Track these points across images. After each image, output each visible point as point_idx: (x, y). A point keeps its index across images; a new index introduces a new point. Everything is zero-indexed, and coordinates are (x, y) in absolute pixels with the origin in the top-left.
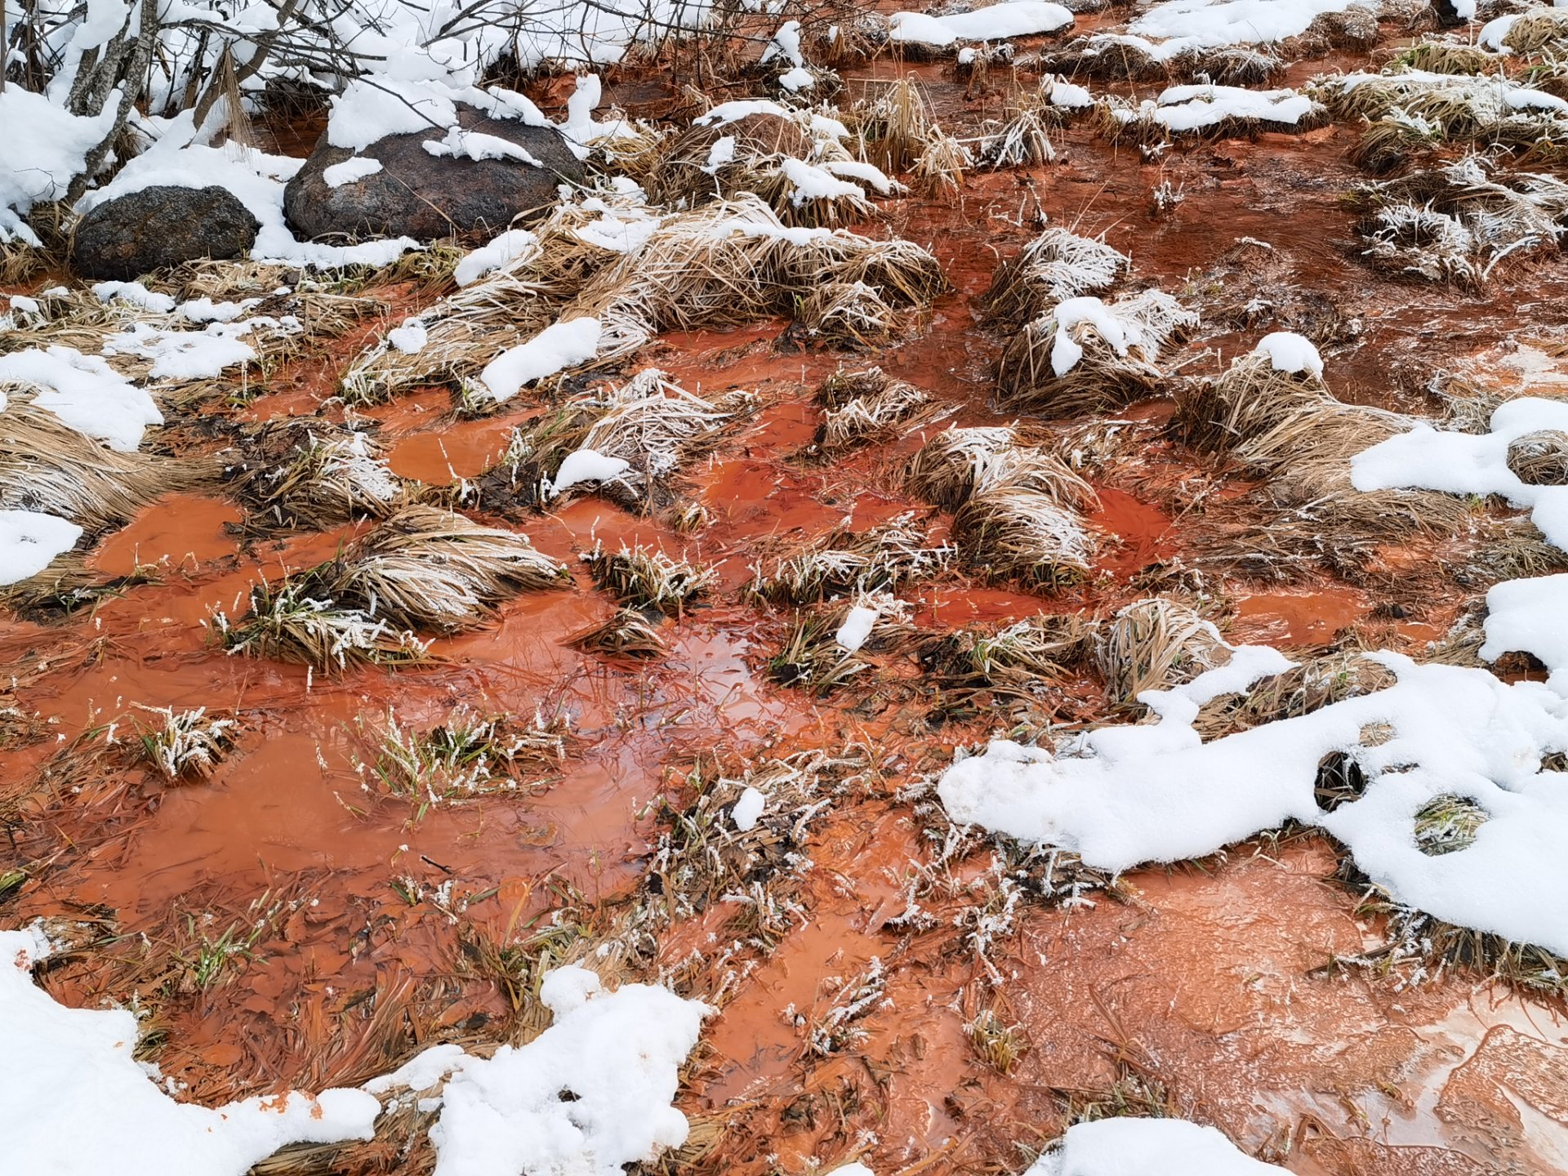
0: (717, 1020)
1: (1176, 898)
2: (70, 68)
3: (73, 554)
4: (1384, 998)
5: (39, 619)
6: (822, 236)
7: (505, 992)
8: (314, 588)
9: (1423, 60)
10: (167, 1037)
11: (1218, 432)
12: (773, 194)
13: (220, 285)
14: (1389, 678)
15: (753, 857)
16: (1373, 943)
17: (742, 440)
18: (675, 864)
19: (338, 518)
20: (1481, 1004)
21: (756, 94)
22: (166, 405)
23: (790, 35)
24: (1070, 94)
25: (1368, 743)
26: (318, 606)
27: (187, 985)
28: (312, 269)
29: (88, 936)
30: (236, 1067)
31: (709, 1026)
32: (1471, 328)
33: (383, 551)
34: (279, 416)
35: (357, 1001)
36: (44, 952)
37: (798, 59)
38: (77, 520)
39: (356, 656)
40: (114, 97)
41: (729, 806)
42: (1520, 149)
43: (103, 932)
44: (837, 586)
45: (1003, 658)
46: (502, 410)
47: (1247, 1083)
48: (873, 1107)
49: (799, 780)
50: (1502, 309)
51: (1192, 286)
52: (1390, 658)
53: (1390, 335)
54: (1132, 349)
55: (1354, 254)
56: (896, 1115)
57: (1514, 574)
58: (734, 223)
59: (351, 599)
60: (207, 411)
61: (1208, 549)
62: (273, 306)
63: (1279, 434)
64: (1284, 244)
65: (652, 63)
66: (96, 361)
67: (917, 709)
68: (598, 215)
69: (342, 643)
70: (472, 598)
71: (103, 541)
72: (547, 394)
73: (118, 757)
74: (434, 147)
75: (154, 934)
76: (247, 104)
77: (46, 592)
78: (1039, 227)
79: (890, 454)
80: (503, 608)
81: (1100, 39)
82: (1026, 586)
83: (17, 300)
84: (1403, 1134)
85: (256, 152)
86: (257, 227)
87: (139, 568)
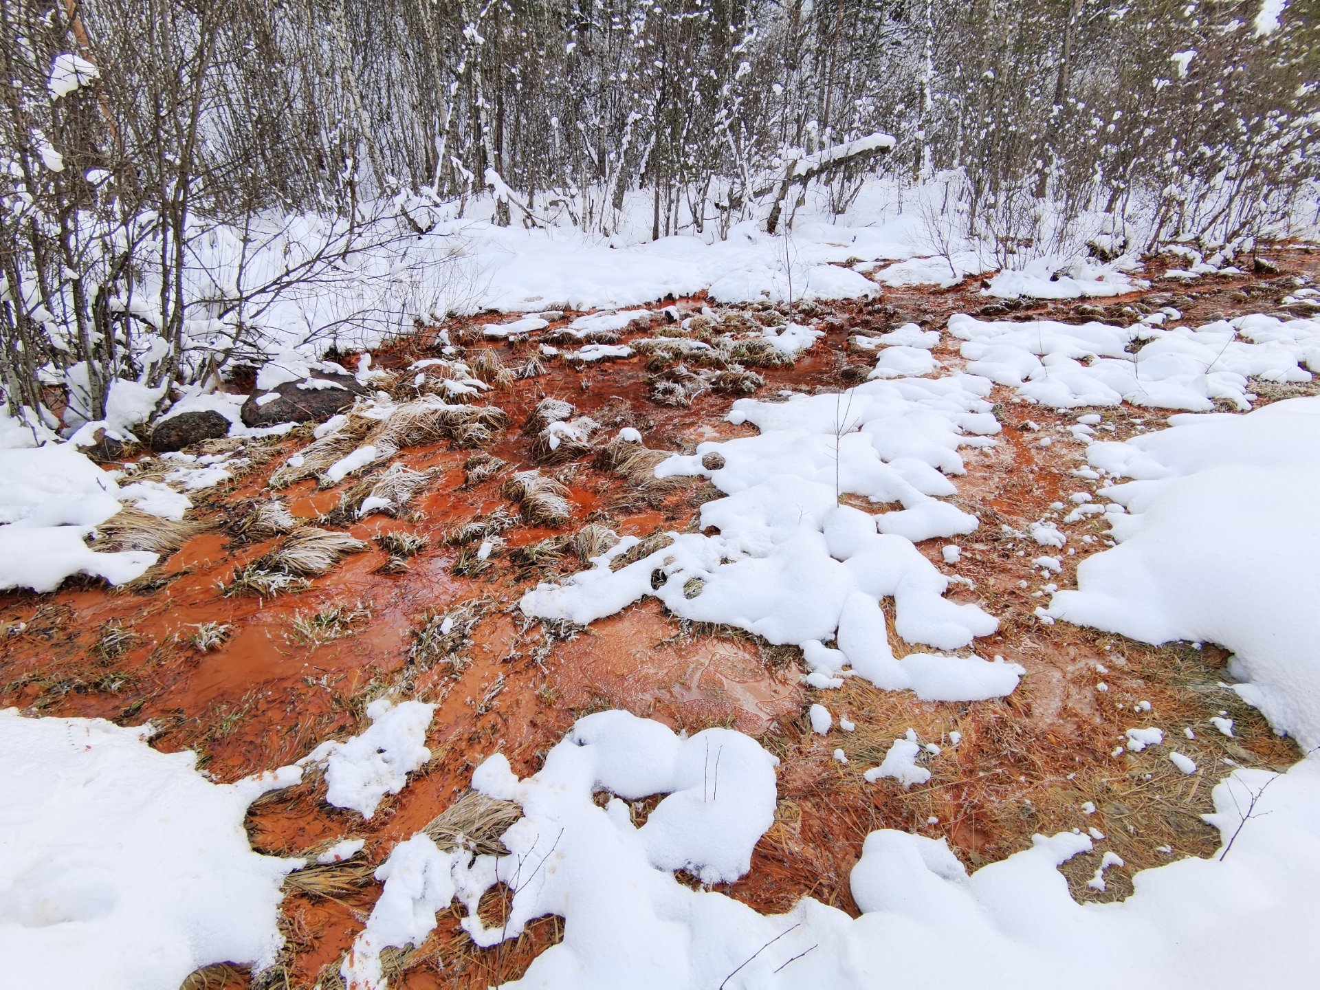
0: (440, 709)
1: (608, 629)
2: (147, 370)
3: (156, 566)
4: (679, 652)
5: (143, 594)
6: (460, 407)
7: (353, 715)
8: (260, 566)
9: (664, 334)
10: (211, 758)
11: (609, 464)
12: (441, 393)
13: (214, 449)
14: (672, 541)
15: (450, 644)
16: (674, 632)
17: (436, 485)
18: (419, 652)
19: (270, 536)
20: (710, 648)
21: (433, 356)
22: (194, 499)
23: (444, 334)
24: (550, 350)
25: (666, 564)
26: (262, 573)
27: (218, 735)
28: (254, 438)
29: (173, 722)
30: (241, 766)
31: (437, 712)
32: (688, 421)
33: (289, 547)
34: (241, 498)
35: (291, 730)
36: (154, 732)
37: (448, 343)
38: (157, 551)
39: (281, 591)
40: (166, 379)
41: (439, 626)
42: (697, 361)
43: (180, 720)
44: (477, 536)
45: (541, 554)
46: (337, 485)
47: (636, 691)
48: (503, 730)
49: (466, 611)
50: (697, 414)
51: (597, 414)
52: (672, 534)
53: (663, 425)
54: (578, 438)
55: (649, 399)
56: (512, 731)
57: (708, 500)
58: (426, 405)
59: (277, 568)
60: (211, 500)
61: (609, 505)
62: (238, 454)
63: (629, 463)
64: (627, 397)
65: (392, 347)
66: (163, 485)
67: (511, 577)
68: (372, 406)
69: (274, 586)
70: (329, 561)
71: (169, 559)
72: (356, 477)
73: (179, 647)
74: (302, 386)
75: (202, 717)
76: (223, 377)
77: (145, 583)
78: (542, 398)
79: (494, 484)
80: (342, 563)
81: (559, 330)
82: (547, 526)
83: (127, 465)
84: (688, 697)
85: (229, 395)
86: (229, 424)
87: (184, 568)
